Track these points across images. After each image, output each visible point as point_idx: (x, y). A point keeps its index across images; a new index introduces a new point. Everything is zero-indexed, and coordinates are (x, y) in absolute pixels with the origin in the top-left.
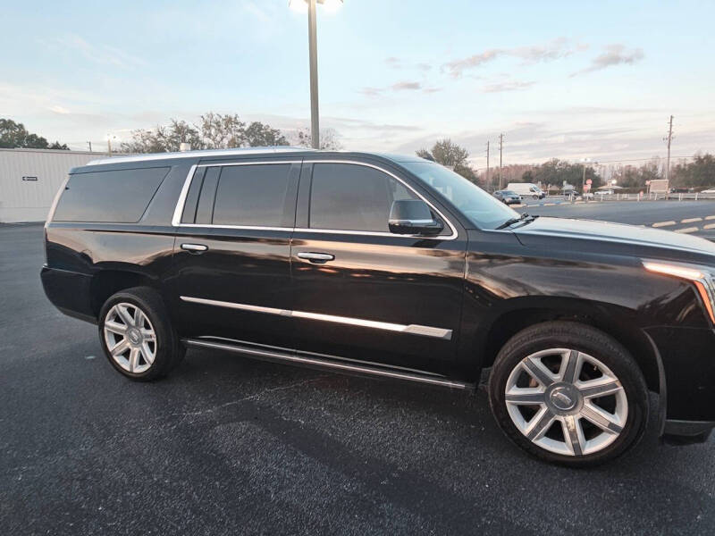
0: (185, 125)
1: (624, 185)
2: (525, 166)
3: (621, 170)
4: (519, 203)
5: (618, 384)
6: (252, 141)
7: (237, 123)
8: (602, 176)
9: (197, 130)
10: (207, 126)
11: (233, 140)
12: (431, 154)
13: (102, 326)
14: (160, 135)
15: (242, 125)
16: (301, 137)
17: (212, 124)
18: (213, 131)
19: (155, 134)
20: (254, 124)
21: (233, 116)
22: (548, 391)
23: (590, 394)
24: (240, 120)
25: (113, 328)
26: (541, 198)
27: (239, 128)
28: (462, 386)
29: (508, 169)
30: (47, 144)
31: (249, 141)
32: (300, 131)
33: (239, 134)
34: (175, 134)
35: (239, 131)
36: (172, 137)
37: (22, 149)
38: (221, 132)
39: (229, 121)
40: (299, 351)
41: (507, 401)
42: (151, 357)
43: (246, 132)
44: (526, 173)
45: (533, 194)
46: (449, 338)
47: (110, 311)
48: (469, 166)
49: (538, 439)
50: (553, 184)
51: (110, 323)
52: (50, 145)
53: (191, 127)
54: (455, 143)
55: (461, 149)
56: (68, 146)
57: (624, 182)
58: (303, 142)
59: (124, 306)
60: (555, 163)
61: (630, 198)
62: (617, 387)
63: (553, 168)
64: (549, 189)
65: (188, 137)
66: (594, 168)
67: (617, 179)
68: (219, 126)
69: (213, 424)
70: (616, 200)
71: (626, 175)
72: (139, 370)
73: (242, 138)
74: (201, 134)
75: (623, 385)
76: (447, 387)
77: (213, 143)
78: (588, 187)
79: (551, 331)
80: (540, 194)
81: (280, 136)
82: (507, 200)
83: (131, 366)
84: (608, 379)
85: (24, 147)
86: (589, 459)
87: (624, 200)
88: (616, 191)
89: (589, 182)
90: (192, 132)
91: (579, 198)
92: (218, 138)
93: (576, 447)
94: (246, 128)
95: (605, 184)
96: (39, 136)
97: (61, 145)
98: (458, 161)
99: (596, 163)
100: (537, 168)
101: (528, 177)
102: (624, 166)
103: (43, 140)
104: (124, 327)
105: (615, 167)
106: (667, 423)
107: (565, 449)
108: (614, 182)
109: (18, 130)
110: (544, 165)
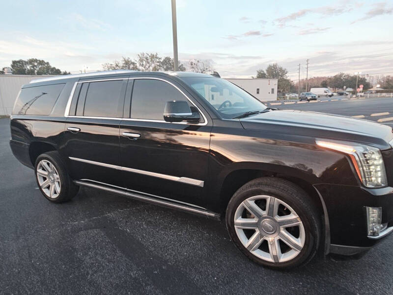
0: (129, 60)
1: (385, 88)
2: (323, 78)
3: (383, 79)
4: (315, 99)
5: (299, 219)
6: (165, 67)
7: (157, 58)
8: (371, 82)
9: (136, 62)
10: (141, 60)
11: (155, 67)
12: (266, 72)
13: (36, 172)
14: (117, 66)
15: (160, 59)
16: (192, 64)
17: (144, 59)
18: (144, 63)
19: (114, 65)
20: (166, 58)
21: (155, 54)
22: (259, 221)
23: (284, 225)
24: (159, 56)
25: (41, 174)
26: (330, 96)
27: (158, 60)
28: (213, 215)
29: (312, 79)
30: (60, 72)
31: (163, 68)
32: (191, 61)
33: (158, 64)
34: (125, 65)
35: (158, 62)
36: (123, 67)
37: (48, 75)
38: (149, 63)
39: (153, 57)
40: (128, 190)
41: (235, 226)
42: (59, 190)
43: (162, 63)
44: (324, 81)
45: (326, 94)
46: (202, 186)
47: (39, 164)
48: (288, 78)
49: (254, 250)
50: (340, 88)
51: (40, 171)
52: (62, 73)
53: (133, 61)
54: (280, 65)
55: (283, 69)
56: (71, 73)
57: (385, 86)
58: (193, 68)
59: (45, 162)
60: (341, 75)
61: (387, 96)
62: (298, 221)
63: (340, 79)
64: (337, 91)
65: (131, 66)
66: (366, 78)
67: (381, 85)
68: (148, 60)
69: (80, 230)
70: (377, 97)
71: (387, 82)
72: (54, 196)
73: (159, 66)
74: (138, 65)
75: (302, 221)
76: (205, 215)
77: (144, 69)
78: (361, 89)
79: (259, 184)
80: (330, 94)
81: (180, 64)
82: (309, 98)
83: (51, 195)
84: (293, 216)
85: (50, 74)
86: (282, 265)
87: (383, 97)
88: (377, 92)
89: (362, 86)
90: (133, 64)
91: (354, 96)
92: (147, 67)
93: (275, 257)
94: (162, 61)
95: (372, 87)
96: (57, 68)
97: (68, 72)
98: (281, 76)
99: (368, 75)
100: (330, 79)
101: (324, 84)
102: (385, 76)
103: (58, 70)
104: (46, 173)
105: (379, 76)
106: (331, 246)
107: (269, 258)
108: (378, 86)
109: (46, 65)
110: (335, 77)
